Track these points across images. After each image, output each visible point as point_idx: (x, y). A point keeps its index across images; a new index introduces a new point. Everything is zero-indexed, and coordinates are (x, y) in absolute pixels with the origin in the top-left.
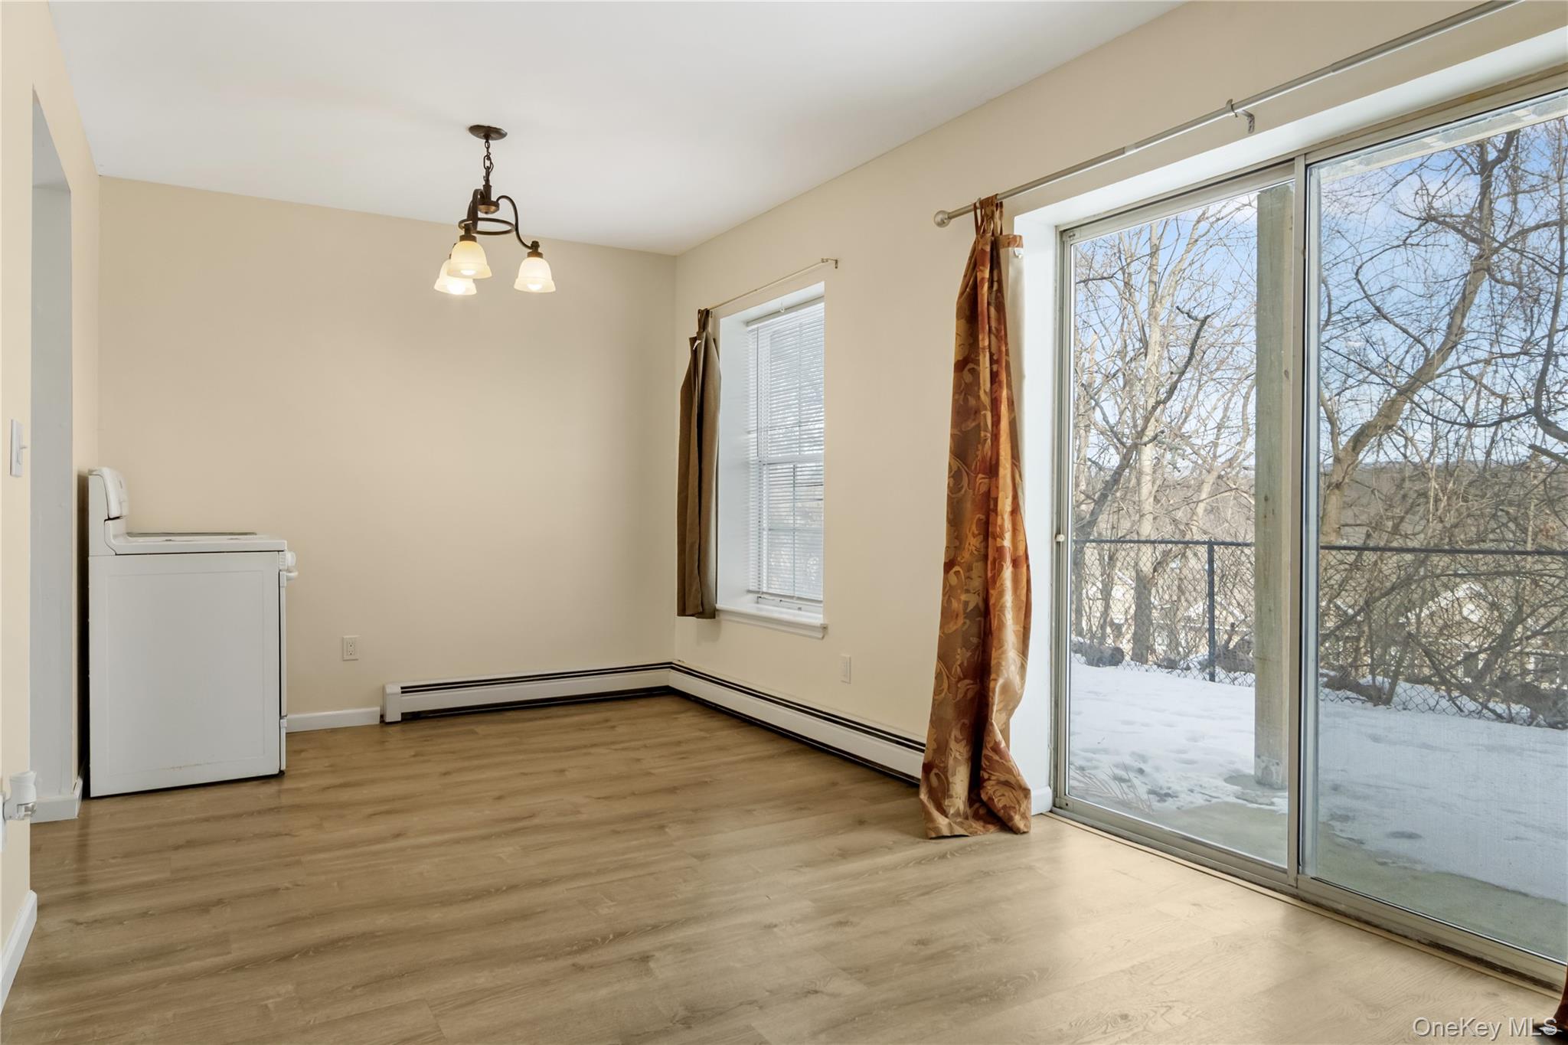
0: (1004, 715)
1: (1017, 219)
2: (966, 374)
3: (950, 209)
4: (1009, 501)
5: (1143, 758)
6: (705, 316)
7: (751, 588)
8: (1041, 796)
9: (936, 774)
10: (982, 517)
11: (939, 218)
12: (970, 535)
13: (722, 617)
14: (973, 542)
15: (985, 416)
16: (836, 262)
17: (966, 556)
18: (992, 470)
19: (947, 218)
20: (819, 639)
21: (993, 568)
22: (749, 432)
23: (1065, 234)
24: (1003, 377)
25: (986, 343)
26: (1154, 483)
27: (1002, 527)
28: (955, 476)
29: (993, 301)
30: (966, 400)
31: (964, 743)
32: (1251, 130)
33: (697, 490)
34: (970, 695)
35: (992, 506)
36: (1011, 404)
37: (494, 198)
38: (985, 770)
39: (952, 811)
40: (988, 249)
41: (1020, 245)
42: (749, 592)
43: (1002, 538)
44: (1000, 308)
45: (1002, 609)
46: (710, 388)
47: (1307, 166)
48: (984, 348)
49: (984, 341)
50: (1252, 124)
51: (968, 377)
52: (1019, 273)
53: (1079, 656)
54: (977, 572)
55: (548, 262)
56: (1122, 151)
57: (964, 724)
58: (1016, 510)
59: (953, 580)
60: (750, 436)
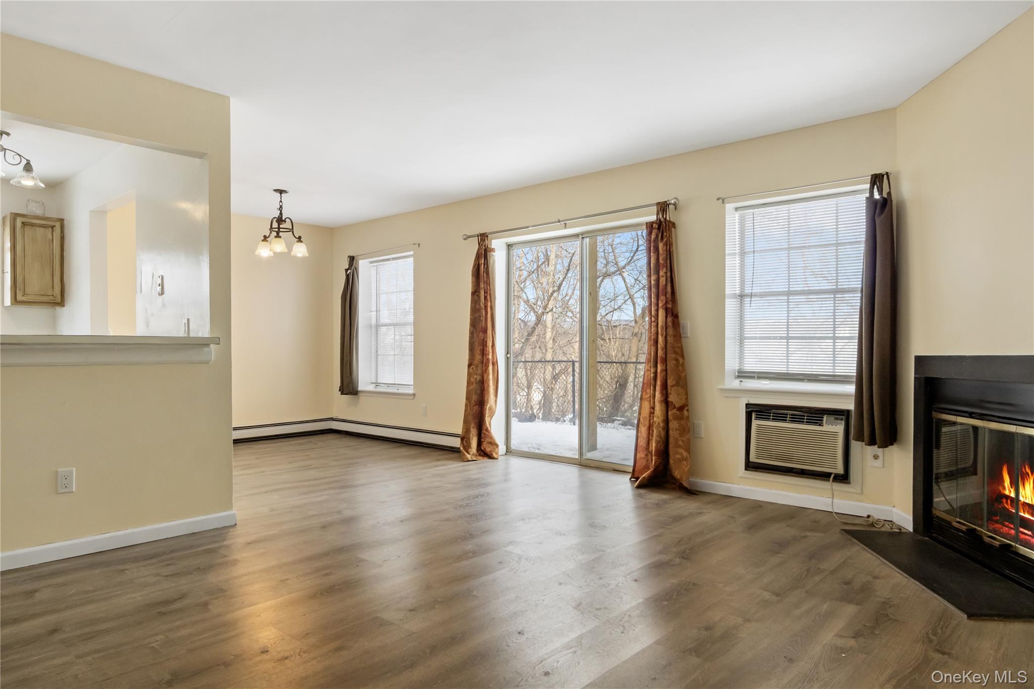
0: (489, 419)
1: (493, 241)
2: (475, 296)
3: (468, 235)
4: (491, 342)
5: (540, 445)
6: (352, 259)
7: (373, 382)
8: (502, 449)
9: (466, 441)
10: (482, 348)
11: (465, 237)
12: (477, 355)
13: (360, 394)
14: (478, 357)
15: (482, 312)
16: (419, 245)
17: (476, 362)
18: (485, 331)
19: (467, 237)
20: (411, 399)
21: (486, 366)
22: (372, 312)
23: (509, 246)
24: (489, 297)
25: (483, 286)
26: (552, 333)
27: (489, 351)
28: (472, 334)
29: (485, 271)
30: (475, 306)
31: (475, 429)
32: (565, 227)
33: (349, 338)
34: (478, 411)
35: (485, 344)
36: (491, 307)
37: (283, 219)
38: (483, 438)
39: (472, 453)
40: (483, 252)
41: (494, 252)
42: (372, 383)
43: (489, 355)
44: (487, 273)
45: (489, 380)
46: (354, 293)
47: (582, 238)
48: (482, 288)
49: (482, 285)
50: (565, 226)
51: (476, 297)
52: (494, 261)
53: (515, 418)
54: (479, 368)
55: (306, 245)
56: (528, 227)
57: (475, 422)
58: (493, 345)
59: (471, 370)
60: (372, 313)
